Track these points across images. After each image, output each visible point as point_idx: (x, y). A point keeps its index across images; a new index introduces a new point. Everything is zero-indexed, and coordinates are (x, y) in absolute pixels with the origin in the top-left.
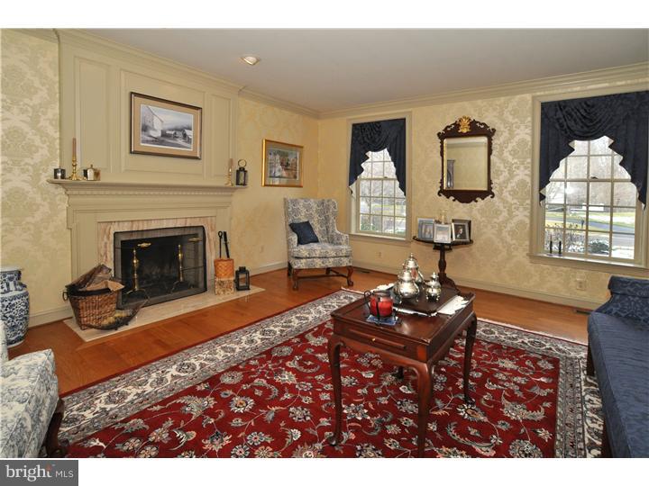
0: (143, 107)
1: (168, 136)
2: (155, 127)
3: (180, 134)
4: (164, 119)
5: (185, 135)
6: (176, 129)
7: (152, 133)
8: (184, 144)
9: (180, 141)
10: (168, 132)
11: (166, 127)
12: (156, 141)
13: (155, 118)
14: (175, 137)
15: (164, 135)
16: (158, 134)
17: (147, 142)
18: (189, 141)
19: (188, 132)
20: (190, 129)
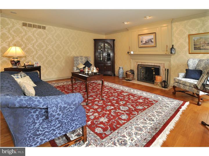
0: (141, 37)
1: (147, 42)
2: (144, 41)
3: (150, 41)
4: (146, 38)
5: (151, 41)
6: (149, 40)
7: (143, 42)
8: (151, 43)
9: (150, 43)
10: (147, 41)
11: (146, 40)
12: (144, 44)
13: (144, 39)
14: (149, 42)
15: (146, 42)
16: (144, 42)
17: (142, 44)
18: (153, 42)
19: (152, 40)
20: (153, 39)
